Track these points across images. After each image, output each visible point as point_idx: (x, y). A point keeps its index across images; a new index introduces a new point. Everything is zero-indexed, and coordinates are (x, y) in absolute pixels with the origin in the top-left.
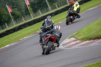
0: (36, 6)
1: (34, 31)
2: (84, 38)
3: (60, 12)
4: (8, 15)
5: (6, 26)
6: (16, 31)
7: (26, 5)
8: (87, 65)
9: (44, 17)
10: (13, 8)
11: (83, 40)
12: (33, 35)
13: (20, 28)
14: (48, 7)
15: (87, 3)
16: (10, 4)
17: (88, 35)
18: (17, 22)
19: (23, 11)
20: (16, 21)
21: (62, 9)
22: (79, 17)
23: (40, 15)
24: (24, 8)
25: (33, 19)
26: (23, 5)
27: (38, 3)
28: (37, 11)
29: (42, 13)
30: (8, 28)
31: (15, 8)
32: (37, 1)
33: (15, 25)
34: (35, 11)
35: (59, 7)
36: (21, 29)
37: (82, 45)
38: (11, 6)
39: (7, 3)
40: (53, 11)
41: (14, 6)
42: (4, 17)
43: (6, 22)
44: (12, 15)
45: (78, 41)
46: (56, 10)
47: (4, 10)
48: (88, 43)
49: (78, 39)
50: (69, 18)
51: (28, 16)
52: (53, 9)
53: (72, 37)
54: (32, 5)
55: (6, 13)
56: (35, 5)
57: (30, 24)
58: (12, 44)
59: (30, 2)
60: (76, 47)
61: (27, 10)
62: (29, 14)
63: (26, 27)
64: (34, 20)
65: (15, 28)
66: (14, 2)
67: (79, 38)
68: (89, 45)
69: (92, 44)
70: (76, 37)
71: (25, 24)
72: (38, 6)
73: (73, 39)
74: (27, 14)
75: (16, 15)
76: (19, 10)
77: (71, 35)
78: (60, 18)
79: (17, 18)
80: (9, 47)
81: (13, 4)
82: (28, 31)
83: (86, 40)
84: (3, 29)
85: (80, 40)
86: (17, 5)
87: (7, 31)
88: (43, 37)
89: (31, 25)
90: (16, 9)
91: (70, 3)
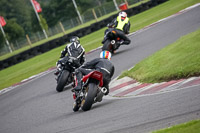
0: (54, 15)
1: (49, 64)
2: (149, 78)
3: (102, 27)
6: (15, 64)
7: (33, 11)
10: (8, 18)
11: (147, 81)
12: (48, 72)
13: (21, 58)
14: (77, 15)
15: (154, 9)
17: (156, 72)
18: (15, 46)
19: (29, 23)
20: (14, 43)
23: (61, 31)
24: (29, 17)
25: (48, 39)
26: (28, 12)
27: (58, 9)
28: (56, 23)
29: (66, 28)
31: (12, 17)
32: (55, 5)
33: (13, 52)
34: (52, 24)
35: (99, 16)
36: (24, 59)
37: (145, 92)
38: (5, 15)
40: (88, 24)
41: (11, 14)
45: (137, 84)
46: (93, 22)
48: (157, 88)
49: (137, 81)
51: (38, 33)
52: (87, 19)
53: (126, 75)
54: (46, 11)
56: (52, 12)
57: (42, 49)
58: (6, 90)
59: (42, 7)
60: (133, 95)
62: (41, 30)
63: (35, 55)
64: (50, 42)
65: (12, 58)
66: (11, 5)
67: (139, 77)
68: (159, 92)
69: (164, 90)
70: (134, 75)
71: (32, 50)
72: (57, 14)
73: (127, 79)
74: (35, 31)
75: (14, 32)
76: (21, 21)
77: (123, 72)
79: (16, 38)
81: (9, 10)
83: (153, 82)
85: (140, 81)
86: (15, 12)
88: (77, 74)
89: (43, 52)
90: (14, 19)
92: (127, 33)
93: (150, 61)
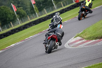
0: (41, 5)
1: (39, 30)
2: (90, 37)
3: (66, 11)
4: (14, 14)
5: (11, 25)
6: (22, 30)
7: (31, 3)
8: (94, 65)
9: (49, 15)
10: (18, 7)
11: (89, 39)
13: (25, 27)
14: (53, 5)
16: (15, 3)
17: (94, 34)
18: (22, 21)
19: (29, 10)
21: (68, 8)
22: (91, 12)
23: (45, 13)
24: (29, 6)
25: (38, 18)
26: (28, 4)
27: (43, 2)
28: (42, 9)
29: (48, 12)
30: (13, 27)
31: (20, 6)
33: (20, 24)
34: (40, 10)
35: (64, 6)
36: (27, 28)
38: (17, 5)
39: (12, 1)
41: (20, 5)
42: (9, 16)
43: (11, 21)
44: (17, 14)
45: (84, 41)
46: (62, 9)
47: (10, 8)
48: (94, 43)
49: (84, 39)
50: (81, 13)
52: (58, 7)
53: (78, 36)
54: (37, 4)
55: (11, 12)
57: (35, 23)
58: (18, 43)
60: (82, 46)
61: (32, 9)
62: (35, 13)
63: (32, 26)
64: (40, 19)
65: (20, 27)
67: (85, 37)
69: (98, 44)
70: (82, 36)
71: (30, 23)
72: (43, 5)
73: (79, 38)
74: (32, 13)
75: (21, 14)
76: (25, 9)
77: (77, 34)
78: (66, 17)
79: (22, 17)
80: (15, 46)
81: (19, 3)
82: (34, 30)
83: (92, 40)
84: (8, 28)
85: (86, 39)
86: (22, 4)
87: (12, 30)
88: (46, 36)
90: (22, 8)
91: (75, 1)
92: (91, 8)
93: (91, 29)
